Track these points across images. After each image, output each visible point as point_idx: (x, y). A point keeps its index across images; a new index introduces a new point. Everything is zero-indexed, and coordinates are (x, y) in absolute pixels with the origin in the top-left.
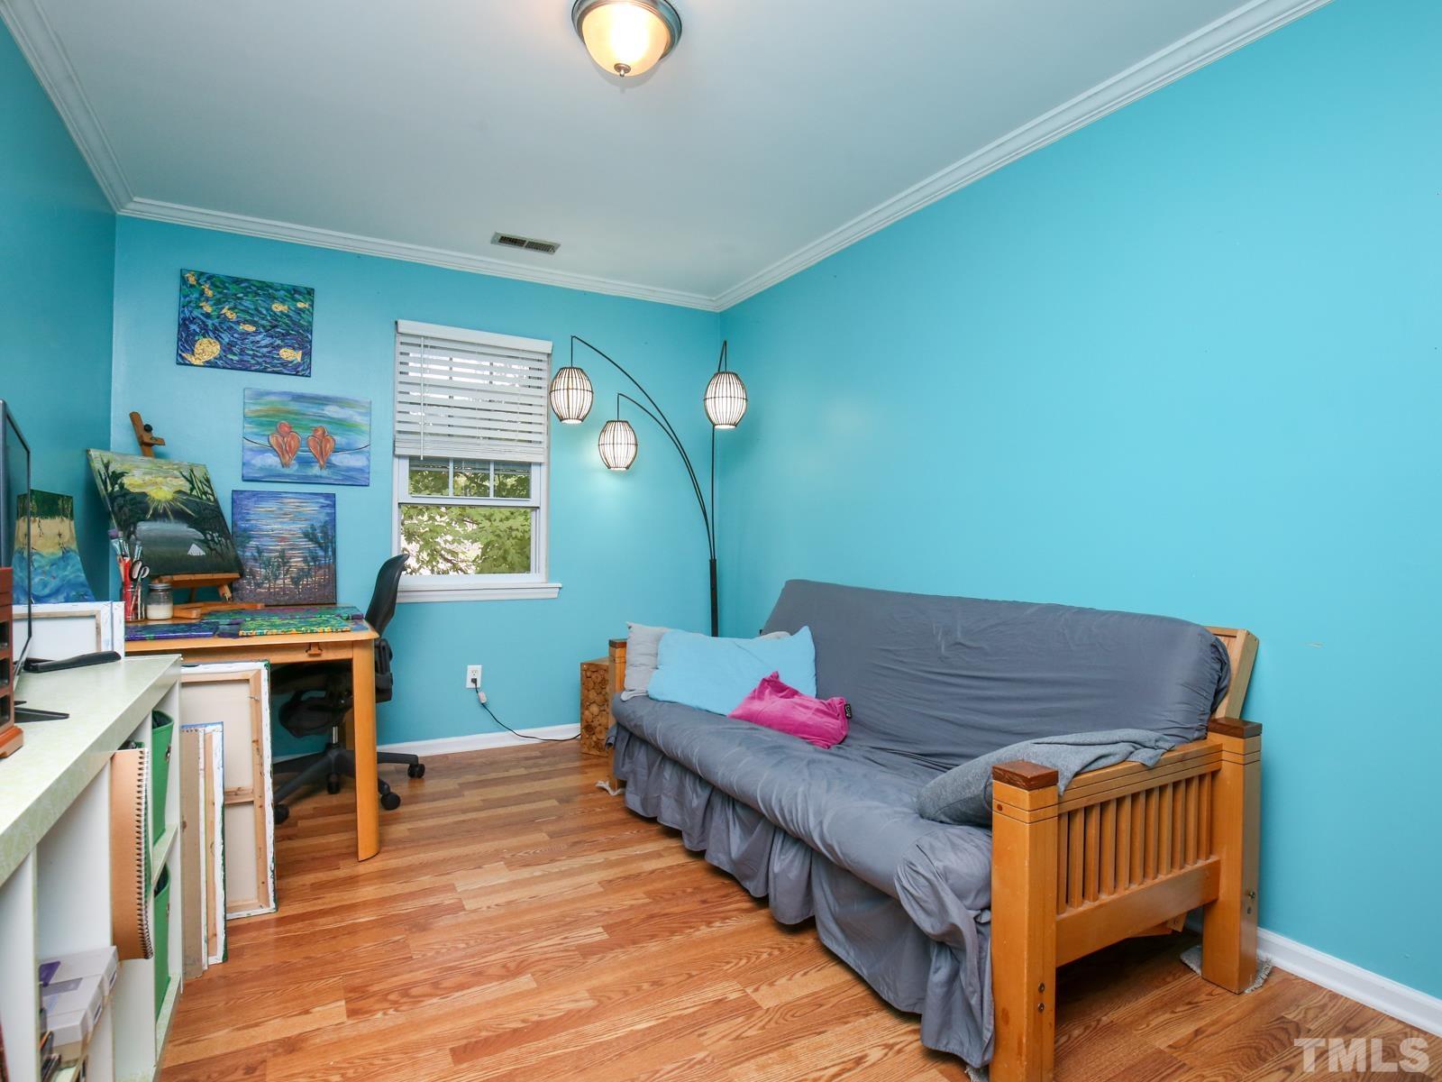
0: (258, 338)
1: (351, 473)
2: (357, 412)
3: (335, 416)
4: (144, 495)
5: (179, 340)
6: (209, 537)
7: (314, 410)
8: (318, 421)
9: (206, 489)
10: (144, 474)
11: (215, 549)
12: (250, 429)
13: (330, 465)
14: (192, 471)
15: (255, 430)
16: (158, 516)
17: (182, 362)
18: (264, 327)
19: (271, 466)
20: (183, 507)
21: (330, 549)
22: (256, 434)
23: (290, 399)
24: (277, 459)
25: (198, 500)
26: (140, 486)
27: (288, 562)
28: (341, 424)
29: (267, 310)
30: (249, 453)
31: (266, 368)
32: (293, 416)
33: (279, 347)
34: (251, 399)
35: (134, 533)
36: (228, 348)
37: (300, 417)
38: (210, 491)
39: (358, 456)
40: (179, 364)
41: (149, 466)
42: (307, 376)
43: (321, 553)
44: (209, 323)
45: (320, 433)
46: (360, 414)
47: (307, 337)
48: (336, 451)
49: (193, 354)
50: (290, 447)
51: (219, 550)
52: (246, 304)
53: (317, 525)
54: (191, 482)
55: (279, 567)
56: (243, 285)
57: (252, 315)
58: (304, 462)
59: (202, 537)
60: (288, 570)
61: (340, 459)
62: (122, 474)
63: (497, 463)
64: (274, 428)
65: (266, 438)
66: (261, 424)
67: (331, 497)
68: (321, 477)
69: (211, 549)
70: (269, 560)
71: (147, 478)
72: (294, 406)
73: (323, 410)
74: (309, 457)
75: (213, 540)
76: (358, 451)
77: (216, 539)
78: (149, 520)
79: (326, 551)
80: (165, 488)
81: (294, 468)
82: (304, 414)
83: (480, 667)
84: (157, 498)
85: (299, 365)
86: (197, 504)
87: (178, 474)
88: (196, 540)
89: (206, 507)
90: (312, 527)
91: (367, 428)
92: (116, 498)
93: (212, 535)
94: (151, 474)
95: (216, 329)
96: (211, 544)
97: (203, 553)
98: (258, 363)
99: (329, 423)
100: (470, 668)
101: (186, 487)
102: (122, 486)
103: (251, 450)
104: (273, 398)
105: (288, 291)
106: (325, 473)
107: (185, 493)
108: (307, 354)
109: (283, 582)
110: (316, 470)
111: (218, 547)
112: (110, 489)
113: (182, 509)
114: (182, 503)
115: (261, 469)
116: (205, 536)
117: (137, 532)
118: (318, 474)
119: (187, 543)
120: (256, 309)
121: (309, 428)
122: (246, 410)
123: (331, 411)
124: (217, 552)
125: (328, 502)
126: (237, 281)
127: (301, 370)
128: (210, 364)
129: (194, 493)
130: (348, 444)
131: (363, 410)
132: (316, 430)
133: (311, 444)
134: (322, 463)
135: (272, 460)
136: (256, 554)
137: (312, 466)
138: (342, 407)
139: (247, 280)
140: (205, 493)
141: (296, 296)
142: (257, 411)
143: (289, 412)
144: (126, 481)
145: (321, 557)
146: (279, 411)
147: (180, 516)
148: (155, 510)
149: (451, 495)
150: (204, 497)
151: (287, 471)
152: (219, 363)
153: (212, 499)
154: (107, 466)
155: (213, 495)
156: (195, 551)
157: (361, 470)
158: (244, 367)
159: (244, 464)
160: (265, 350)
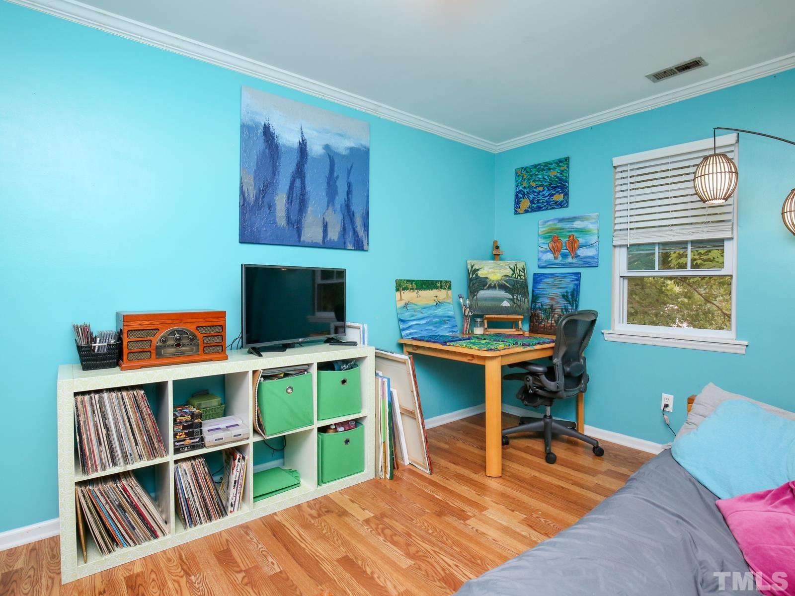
0: (544, 192)
1: (588, 260)
2: (591, 222)
3: (579, 227)
4: (487, 278)
5: (515, 203)
6: (515, 297)
7: (569, 226)
8: (571, 231)
9: (521, 273)
10: (490, 268)
11: (517, 303)
12: (541, 241)
13: (577, 256)
14: (516, 265)
15: (543, 241)
16: (491, 287)
17: (516, 213)
18: (546, 186)
19: (550, 259)
20: (505, 283)
21: (575, 305)
22: (544, 243)
23: (558, 221)
24: (552, 255)
25: (515, 279)
26: (486, 274)
27: (554, 311)
28: (582, 231)
29: (548, 176)
30: (541, 253)
31: (548, 207)
32: (559, 231)
33: (553, 195)
34: (541, 225)
35: (476, 295)
36: (532, 202)
37: (561, 231)
38: (523, 274)
39: (591, 249)
40: (515, 214)
41: (493, 264)
42: (566, 207)
43: (570, 307)
44: (525, 191)
45: (572, 238)
46: (592, 223)
47: (565, 185)
48: (580, 247)
49: (520, 208)
50: (558, 248)
51: (519, 304)
52: (539, 176)
53: (569, 291)
54: (514, 271)
55: (550, 313)
56: (538, 167)
57: (541, 182)
58: (565, 256)
59: (512, 297)
60: (554, 315)
61: (582, 252)
62: (479, 270)
63: (693, 242)
64: (551, 239)
65: (547, 245)
66: (545, 238)
67: (578, 274)
68: (572, 263)
69: (515, 303)
70: (546, 310)
71: (490, 270)
72: (560, 225)
73: (573, 224)
74: (567, 253)
75: (517, 299)
76: (591, 246)
77: (519, 299)
78: (486, 289)
79: (572, 306)
80: (498, 274)
81: (560, 259)
82: (564, 229)
83: (673, 396)
84: (492, 279)
85: (562, 202)
86: (514, 281)
87: (508, 267)
88: (507, 298)
89: (518, 282)
90: (567, 292)
91: (596, 232)
92: (472, 280)
93: (517, 297)
94: (493, 268)
95: (528, 193)
96: (515, 301)
97: (509, 305)
98: (545, 206)
99: (576, 231)
100: (664, 395)
101: (510, 272)
102: (477, 275)
103: (542, 252)
104: (550, 223)
105: (556, 163)
106: (574, 261)
107: (508, 276)
108: (566, 194)
109: (551, 321)
110: (570, 260)
111: (519, 303)
112: (471, 276)
113: (504, 284)
114: (505, 281)
115: (546, 261)
116: (513, 297)
117: (478, 295)
118: (571, 262)
119: (502, 300)
120: (544, 178)
121: (566, 237)
122: (539, 232)
123: (577, 224)
124: (517, 305)
125: (576, 278)
126: (535, 166)
127: (562, 205)
128: (526, 211)
129: (514, 276)
130: (586, 242)
131: (594, 221)
132: (570, 237)
133: (567, 245)
134: (573, 255)
135: (550, 256)
136: (540, 306)
137: (568, 258)
138: (582, 221)
139: (539, 164)
140: (520, 276)
141: (560, 164)
142: (545, 231)
143: (557, 229)
144: (480, 273)
145: (570, 309)
146: (553, 229)
147: (502, 287)
148: (490, 285)
149: (657, 269)
150: (519, 278)
151: (557, 261)
152: (529, 209)
153: (523, 278)
154: (472, 267)
155: (525, 276)
156: (506, 304)
157: (593, 257)
158: (539, 209)
159: (538, 260)
160: (547, 198)
